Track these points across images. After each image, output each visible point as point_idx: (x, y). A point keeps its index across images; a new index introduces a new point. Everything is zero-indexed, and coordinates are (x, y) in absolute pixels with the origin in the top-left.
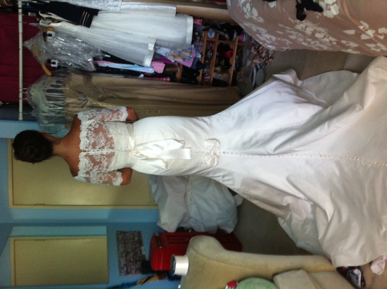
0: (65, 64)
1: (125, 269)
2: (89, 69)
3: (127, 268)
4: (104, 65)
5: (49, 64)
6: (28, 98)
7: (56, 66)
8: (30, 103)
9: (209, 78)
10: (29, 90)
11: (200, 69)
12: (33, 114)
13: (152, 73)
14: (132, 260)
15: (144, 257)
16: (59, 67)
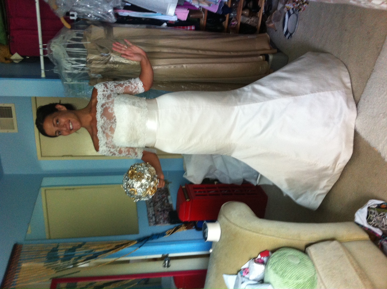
0: (84, 15)
1: (154, 219)
2: (110, 21)
3: (156, 218)
4: (125, 14)
5: (68, 17)
6: (49, 54)
7: (75, 18)
8: (51, 60)
9: (236, 23)
10: (49, 46)
11: (226, 14)
12: (56, 71)
13: (175, 21)
14: (160, 209)
15: (170, 206)
16: (78, 19)
